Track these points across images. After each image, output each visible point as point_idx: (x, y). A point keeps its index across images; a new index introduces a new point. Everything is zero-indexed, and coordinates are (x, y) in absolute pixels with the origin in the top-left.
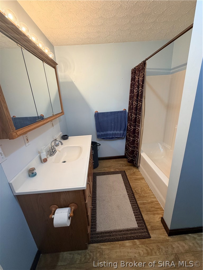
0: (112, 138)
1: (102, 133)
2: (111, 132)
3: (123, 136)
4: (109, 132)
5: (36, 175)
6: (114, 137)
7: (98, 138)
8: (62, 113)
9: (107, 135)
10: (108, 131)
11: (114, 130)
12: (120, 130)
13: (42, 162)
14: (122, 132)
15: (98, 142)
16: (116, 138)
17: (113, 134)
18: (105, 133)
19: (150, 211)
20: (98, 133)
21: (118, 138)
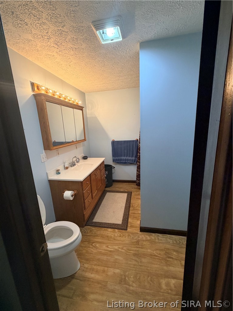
0: (125, 163)
1: (117, 158)
2: (124, 158)
3: (134, 162)
4: (123, 158)
5: (60, 173)
6: (127, 162)
7: (113, 162)
8: (85, 140)
9: (121, 160)
10: (122, 156)
11: (127, 156)
12: (132, 157)
13: (65, 169)
14: (134, 158)
15: (113, 165)
16: (129, 164)
17: (126, 159)
18: (119, 158)
19: (136, 218)
20: (114, 158)
21: (131, 164)
